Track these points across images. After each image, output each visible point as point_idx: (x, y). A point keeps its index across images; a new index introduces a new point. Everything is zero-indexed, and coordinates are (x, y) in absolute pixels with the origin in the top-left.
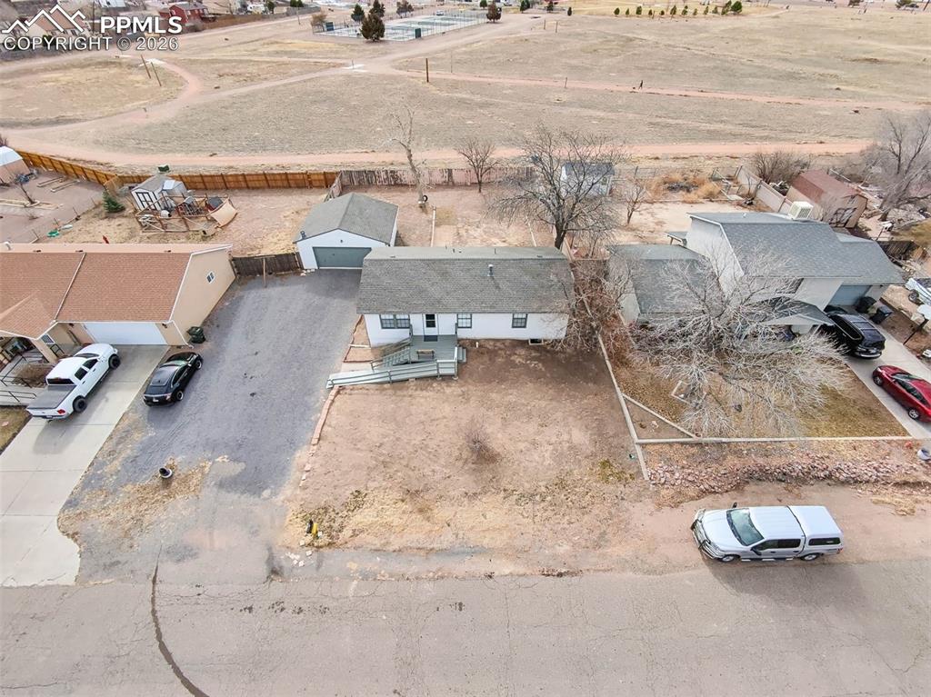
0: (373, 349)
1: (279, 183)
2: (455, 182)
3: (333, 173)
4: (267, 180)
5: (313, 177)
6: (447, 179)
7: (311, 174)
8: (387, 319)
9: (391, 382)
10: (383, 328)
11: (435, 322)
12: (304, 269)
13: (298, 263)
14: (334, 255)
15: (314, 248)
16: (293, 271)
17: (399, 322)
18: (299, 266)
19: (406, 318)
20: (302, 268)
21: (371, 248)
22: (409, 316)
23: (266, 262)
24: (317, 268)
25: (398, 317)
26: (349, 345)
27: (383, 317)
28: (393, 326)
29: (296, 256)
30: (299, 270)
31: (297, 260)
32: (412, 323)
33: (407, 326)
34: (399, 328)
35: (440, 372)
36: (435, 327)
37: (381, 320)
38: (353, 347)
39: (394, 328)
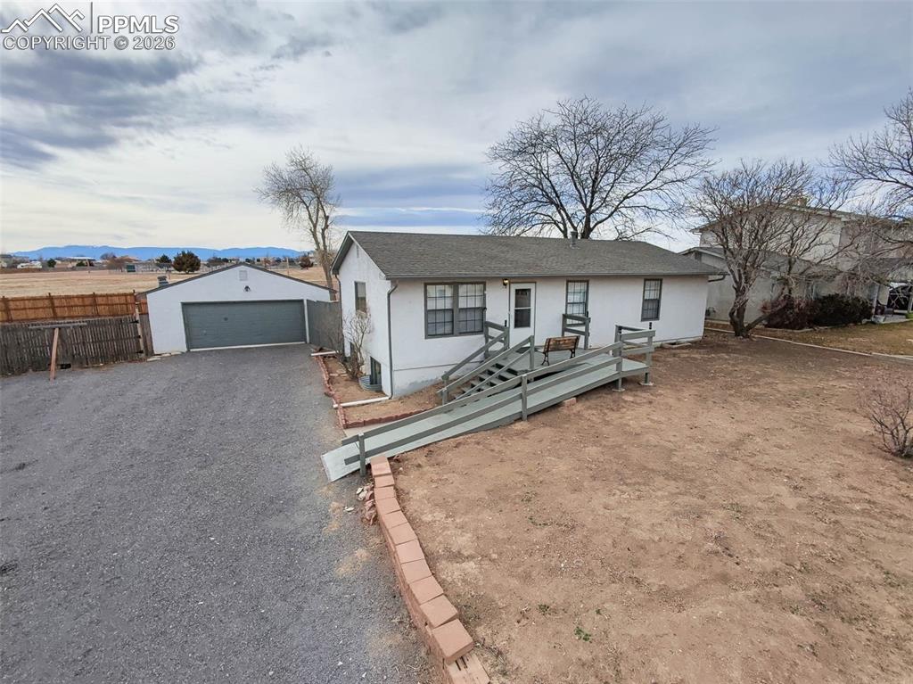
0: (403, 397)
4: (53, 307)
8: (439, 310)
9: (525, 416)
10: (428, 336)
11: (529, 310)
12: (153, 354)
13: (141, 340)
14: (226, 319)
15: (184, 305)
16: (126, 359)
17: (462, 316)
18: (142, 348)
19: (478, 305)
20: (150, 353)
21: (302, 301)
22: (484, 295)
23: (60, 336)
24: (185, 350)
25: (462, 305)
26: (335, 406)
27: (431, 306)
28: (448, 329)
29: (139, 325)
30: (143, 355)
31: (140, 333)
32: (489, 317)
33: (478, 329)
34: (461, 334)
35: (625, 369)
36: (528, 325)
37: (427, 312)
38: (349, 407)
39: (452, 334)
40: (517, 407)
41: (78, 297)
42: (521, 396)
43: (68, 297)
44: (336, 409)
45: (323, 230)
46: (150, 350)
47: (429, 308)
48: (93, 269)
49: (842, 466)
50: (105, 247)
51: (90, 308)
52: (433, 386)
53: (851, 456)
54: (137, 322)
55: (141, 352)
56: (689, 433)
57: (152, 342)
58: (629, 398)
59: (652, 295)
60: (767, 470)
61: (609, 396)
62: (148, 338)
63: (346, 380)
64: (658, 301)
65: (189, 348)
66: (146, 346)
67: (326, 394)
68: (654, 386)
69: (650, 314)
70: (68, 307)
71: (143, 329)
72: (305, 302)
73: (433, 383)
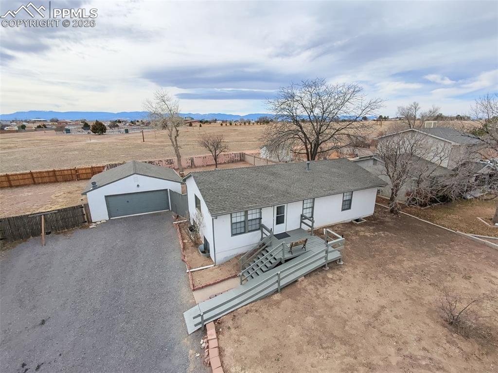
0: (221, 265)
1: (47, 179)
2: (196, 166)
3: (99, 167)
4: (33, 178)
5: (80, 172)
6: (190, 164)
7: (78, 169)
8: (238, 222)
9: (279, 290)
10: (233, 235)
11: (284, 215)
12: (92, 222)
13: (85, 216)
14: (128, 202)
15: (106, 197)
16: (78, 226)
17: (250, 223)
18: (86, 220)
19: (258, 216)
20: (90, 221)
21: (167, 190)
22: (261, 212)
23: (45, 219)
24: (108, 219)
25: (250, 217)
26: (188, 271)
27: (234, 220)
28: (243, 231)
29: (83, 209)
30: (87, 224)
31: (84, 213)
32: (263, 222)
33: (258, 227)
34: (249, 231)
35: (329, 259)
36: (283, 222)
37: (232, 224)
38: (194, 271)
39: (244, 232)
40: (276, 286)
41: (46, 172)
42: (277, 281)
43: (40, 172)
44: (188, 273)
45: (176, 137)
46: (90, 220)
47: (233, 222)
48: (46, 130)
49: (423, 331)
50: (51, 112)
51: (52, 177)
52: (236, 257)
53: (428, 324)
54: (82, 207)
55: (86, 222)
56: (355, 305)
57: (91, 217)
58: (330, 276)
59: (347, 198)
60: (388, 336)
61: (321, 274)
62: (89, 215)
63: (192, 246)
64: (350, 200)
65: (109, 218)
66: (88, 218)
67: (183, 260)
68: (343, 265)
69: (346, 207)
70: (41, 177)
71: (86, 210)
72: (168, 190)
73: (235, 256)
